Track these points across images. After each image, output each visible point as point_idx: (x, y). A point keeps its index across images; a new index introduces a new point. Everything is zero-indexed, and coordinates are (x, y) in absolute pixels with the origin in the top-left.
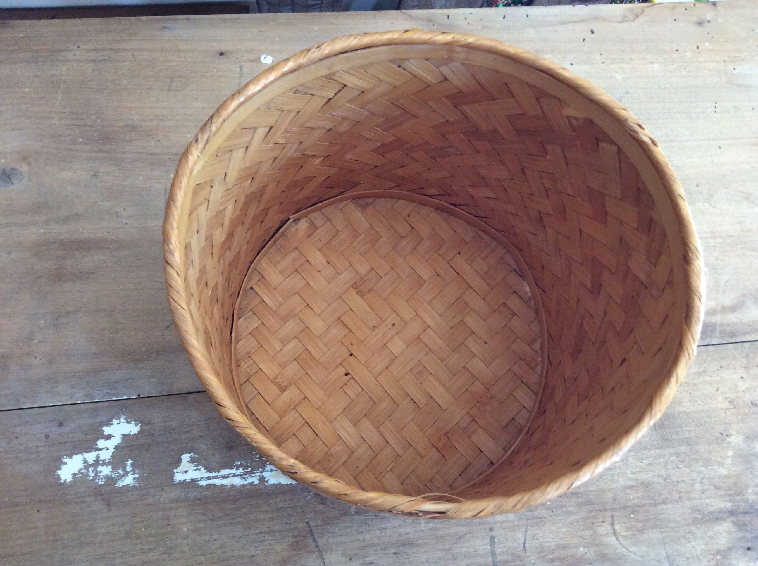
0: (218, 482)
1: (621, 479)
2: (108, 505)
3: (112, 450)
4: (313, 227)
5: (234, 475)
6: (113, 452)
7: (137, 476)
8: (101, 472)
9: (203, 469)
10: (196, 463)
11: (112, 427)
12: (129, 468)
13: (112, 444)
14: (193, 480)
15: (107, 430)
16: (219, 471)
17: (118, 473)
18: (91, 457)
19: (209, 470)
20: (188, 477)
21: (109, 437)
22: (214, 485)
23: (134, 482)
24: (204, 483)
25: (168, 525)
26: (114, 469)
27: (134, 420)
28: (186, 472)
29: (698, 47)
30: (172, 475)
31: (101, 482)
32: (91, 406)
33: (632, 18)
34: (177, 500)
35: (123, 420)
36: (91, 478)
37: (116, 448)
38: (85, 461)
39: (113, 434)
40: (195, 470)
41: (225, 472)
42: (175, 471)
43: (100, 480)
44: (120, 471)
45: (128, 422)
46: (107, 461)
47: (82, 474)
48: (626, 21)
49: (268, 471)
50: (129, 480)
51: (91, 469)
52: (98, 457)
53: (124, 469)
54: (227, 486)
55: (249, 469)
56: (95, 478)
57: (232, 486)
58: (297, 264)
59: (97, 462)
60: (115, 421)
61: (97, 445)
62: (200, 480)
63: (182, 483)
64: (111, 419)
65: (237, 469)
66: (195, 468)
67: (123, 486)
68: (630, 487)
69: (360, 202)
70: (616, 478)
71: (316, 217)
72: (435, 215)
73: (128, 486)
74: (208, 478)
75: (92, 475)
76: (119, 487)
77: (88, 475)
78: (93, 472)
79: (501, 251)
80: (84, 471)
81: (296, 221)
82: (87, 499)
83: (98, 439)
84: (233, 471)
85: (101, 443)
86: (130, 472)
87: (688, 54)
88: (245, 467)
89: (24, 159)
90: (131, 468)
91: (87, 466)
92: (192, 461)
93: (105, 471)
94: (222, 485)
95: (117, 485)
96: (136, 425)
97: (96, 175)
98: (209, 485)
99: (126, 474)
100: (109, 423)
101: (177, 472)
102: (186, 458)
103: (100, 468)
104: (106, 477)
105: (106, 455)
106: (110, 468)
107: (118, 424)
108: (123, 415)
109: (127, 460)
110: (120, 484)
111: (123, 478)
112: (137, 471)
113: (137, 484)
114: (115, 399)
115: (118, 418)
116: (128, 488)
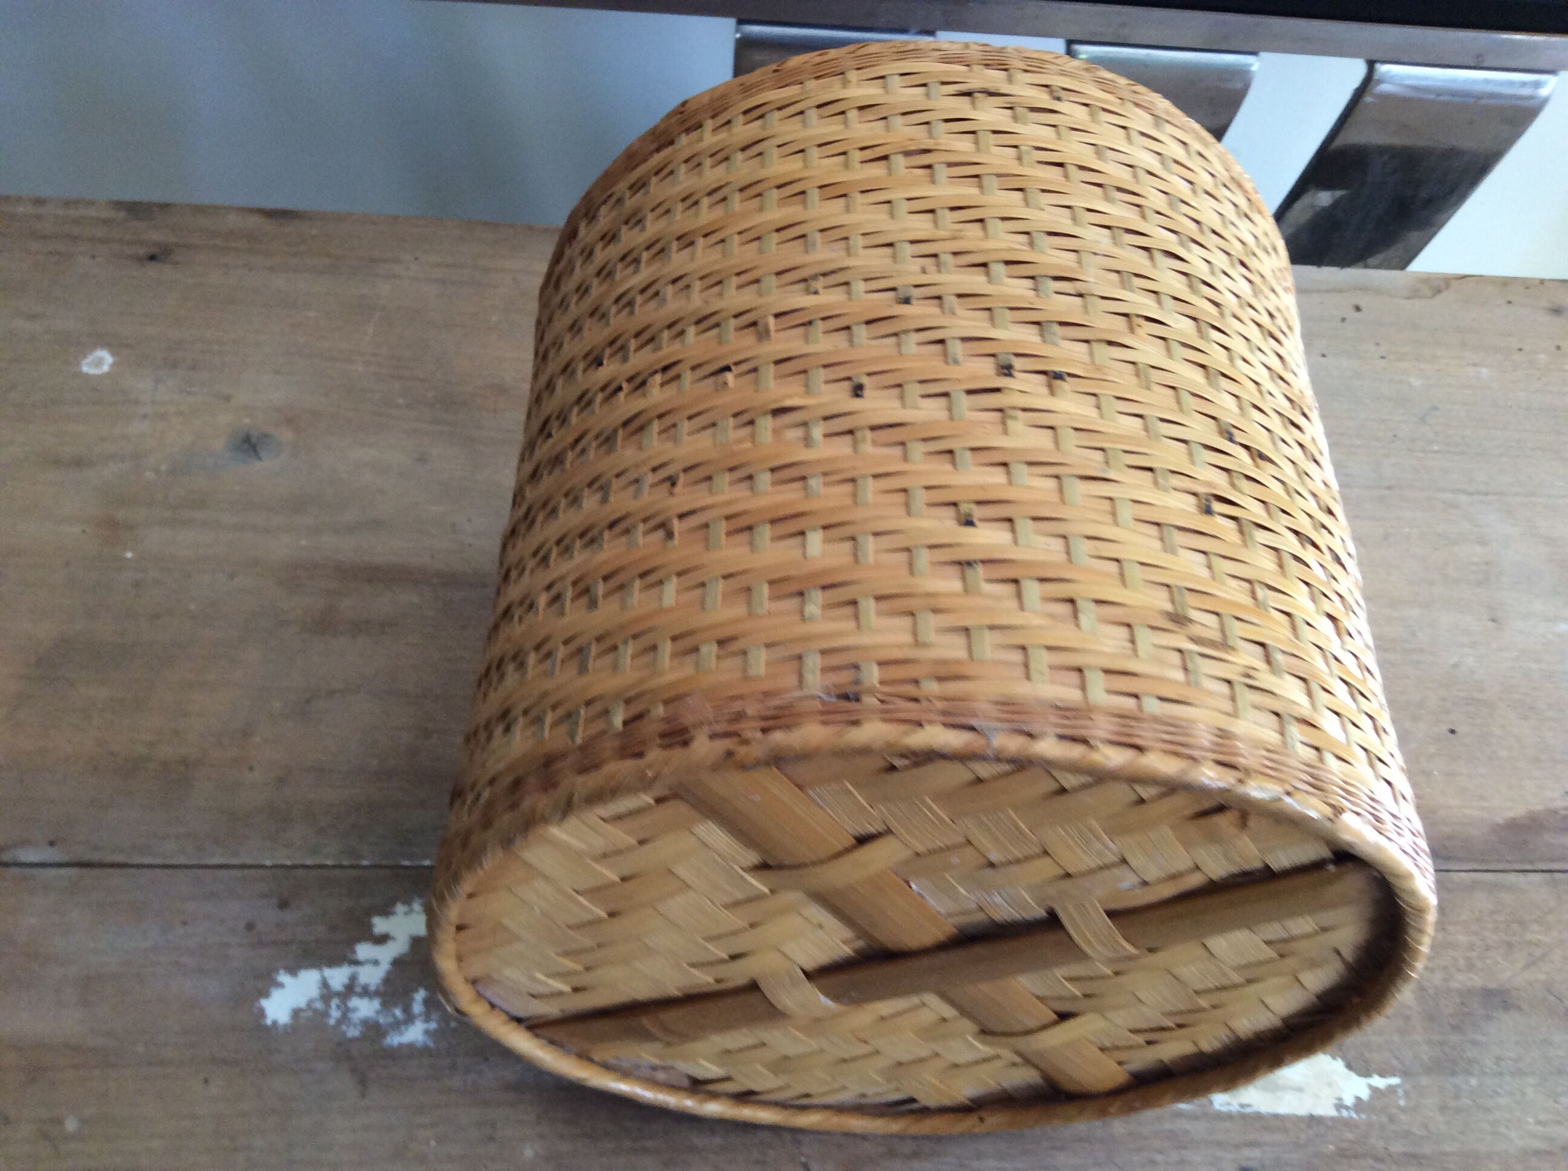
1: (1513, 1134)
2: (364, 1082)
3: (385, 967)
6: (389, 973)
7: (433, 1025)
8: (355, 1010)
11: (393, 920)
12: (417, 1007)
13: (386, 954)
15: (380, 925)
17: (394, 1016)
18: (338, 977)
21: (382, 939)
23: (426, 1038)
25: (491, 1139)
26: (386, 1005)
29: (1558, 348)
31: (353, 1032)
32: (354, 873)
33: (1429, 293)
35: (415, 906)
36: (332, 1022)
37: (397, 963)
38: (325, 984)
39: (392, 933)
43: (352, 1028)
44: (398, 1012)
46: (373, 988)
47: (315, 1011)
48: (1420, 297)
50: (415, 1033)
51: (334, 1002)
52: (353, 978)
53: (407, 1010)
56: (339, 1022)
59: (351, 989)
60: (400, 908)
61: (354, 952)
64: (392, 903)
67: (401, 1045)
68: (1537, 1153)
70: (1503, 1130)
73: (411, 1046)
75: (335, 1014)
76: (391, 1047)
77: (326, 1014)
78: (338, 1007)
80: (319, 1005)
82: (319, 1065)
83: (359, 940)
85: (364, 950)
86: (420, 1015)
87: (1542, 356)
89: (291, 421)
90: (422, 1009)
91: (327, 993)
93: (365, 1008)
95: (389, 1040)
97: (422, 459)
99: (410, 1019)
100: (386, 911)
103: (355, 1002)
104: (366, 1023)
105: (371, 976)
106: (376, 1004)
107: (406, 914)
108: (420, 896)
109: (417, 991)
110: (395, 1040)
111: (403, 1028)
112: (435, 1016)
113: (431, 1044)
114: (406, 863)
115: (408, 902)
116: (411, 1051)
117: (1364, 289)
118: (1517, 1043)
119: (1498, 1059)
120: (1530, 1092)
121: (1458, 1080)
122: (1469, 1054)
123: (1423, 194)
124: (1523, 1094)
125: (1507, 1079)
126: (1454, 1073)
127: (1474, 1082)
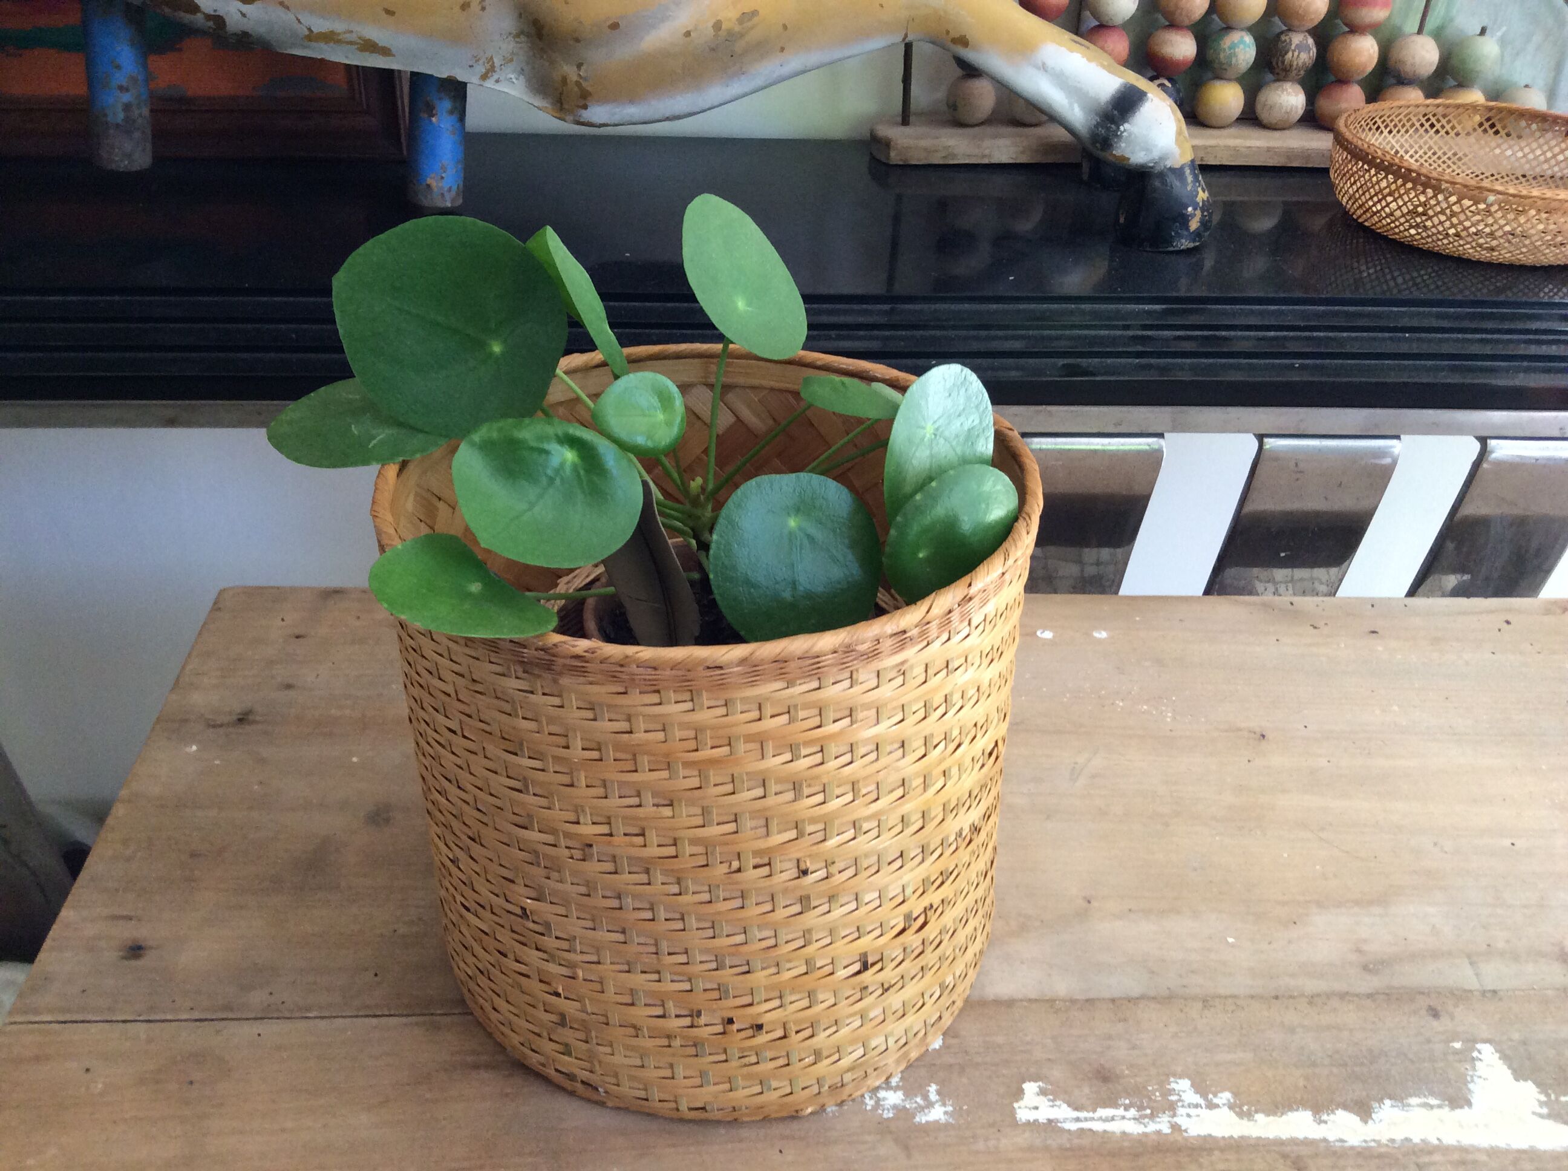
0: (1097, 1126)
2: (906, 1148)
5: (1124, 1118)
7: (950, 1109)
8: (884, 1099)
9: (1064, 1106)
10: (1051, 1097)
12: (933, 1096)
14: (1050, 1121)
16: (1094, 1111)
17: (916, 1102)
19: (1076, 1108)
20: (1040, 1116)
22: (1090, 1130)
23: (946, 1117)
24: (1073, 1126)
26: (908, 1095)
28: (1036, 1108)
30: (1012, 1111)
31: (887, 1115)
34: (1031, 1149)
36: (869, 1108)
40: (1052, 1106)
41: (1104, 1112)
42: (1016, 1105)
43: (886, 1112)
44: (919, 1100)
47: (852, 1101)
49: (1182, 1115)
50: (937, 1114)
51: (866, 1095)
53: (926, 1097)
54: (1114, 1133)
55: (1148, 1111)
56: (874, 1108)
57: (1124, 1133)
62: (1064, 1122)
63: (1033, 1125)
65: (1127, 1110)
66: (1051, 1103)
67: (927, 1122)
73: (937, 1122)
74: (1078, 1120)
75: (870, 1102)
76: (920, 1123)
77: (862, 1103)
78: (872, 1097)
82: (868, 1138)
84: (1121, 1112)
86: (937, 1101)
88: (1141, 1108)
90: (937, 1097)
92: (1043, 1092)
93: (893, 1098)
94: (1105, 1131)
95: (917, 1119)
96: (937, 1037)
98: (1082, 1130)
99: (930, 1105)
101: (1019, 1108)
102: (1030, 1088)
103: (883, 1094)
104: (895, 1107)
106: (900, 1095)
110: (922, 1118)
111: (926, 1110)
112: (949, 1102)
113: (951, 1121)
116: (936, 1126)
117: (1509, 610)
123: (1534, 544)
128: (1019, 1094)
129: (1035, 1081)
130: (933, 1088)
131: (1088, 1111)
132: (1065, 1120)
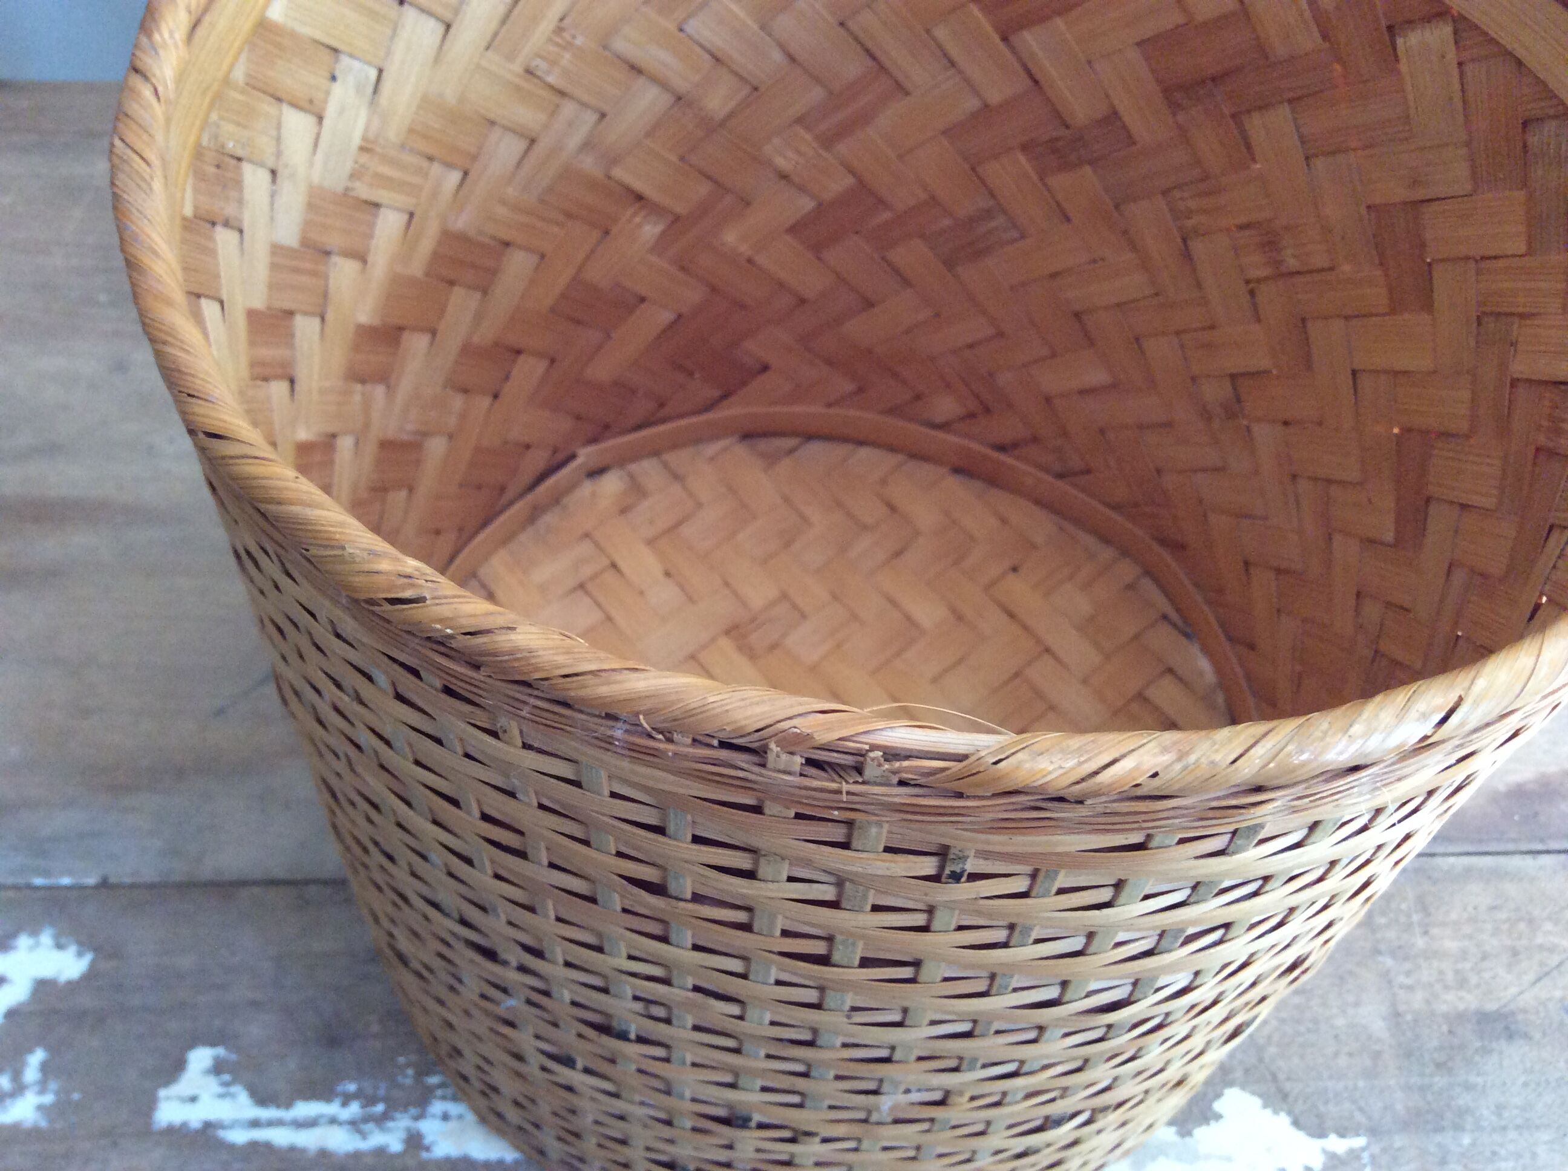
0: (281, 1137)
4: (637, 490)
5: (333, 1121)
7: (48, 1099)
9: (243, 1097)
10: (227, 1078)
11: (12, 956)
12: (31, 1073)
14: (208, 1126)
16: (288, 1105)
19: (262, 1099)
20: (194, 1116)
22: (268, 1146)
23: (38, 1116)
24: (239, 1137)
27: (80, 943)
28: (193, 1099)
30: (150, 1104)
35: (46, 938)
39: (10, 974)
40: (221, 1096)
41: (304, 1109)
42: (162, 1093)
45: (60, 946)
49: (434, 1116)
50: (24, 1109)
54: (305, 1151)
55: (380, 1108)
57: (324, 1154)
58: (587, 571)
60: (23, 940)
62: (231, 1128)
63: (177, 1134)
64: (14, 935)
65: (345, 1104)
66: (223, 1090)
69: (763, 444)
71: (648, 470)
72: (953, 484)
73: (16, 1126)
74: (255, 1124)
79: (1127, 570)
81: (596, 473)
84: (332, 1108)
86: (33, 1084)
88: (370, 1101)
90: (37, 1075)
92: (218, 1068)
94: (292, 1149)
96: (80, 954)
98: (254, 1145)
99: (19, 1089)
101: (168, 1098)
102: (200, 1058)
107: (32, 949)
108: (52, 924)
109: (30, 1051)
111: (8, 1102)
112: (53, 1085)
113: (43, 1124)
114: (38, 881)
115: (35, 933)
118: (1525, 1085)
119: (1499, 1109)
120: (1542, 1151)
121: (1445, 1138)
122: (1461, 1102)
124: (1534, 1155)
125: (1512, 1134)
126: (1440, 1129)
127: (1466, 1140)
128: (176, 1068)
129: (213, 1044)
130: (36, 1058)
131: (278, 1106)
132: (233, 1125)
